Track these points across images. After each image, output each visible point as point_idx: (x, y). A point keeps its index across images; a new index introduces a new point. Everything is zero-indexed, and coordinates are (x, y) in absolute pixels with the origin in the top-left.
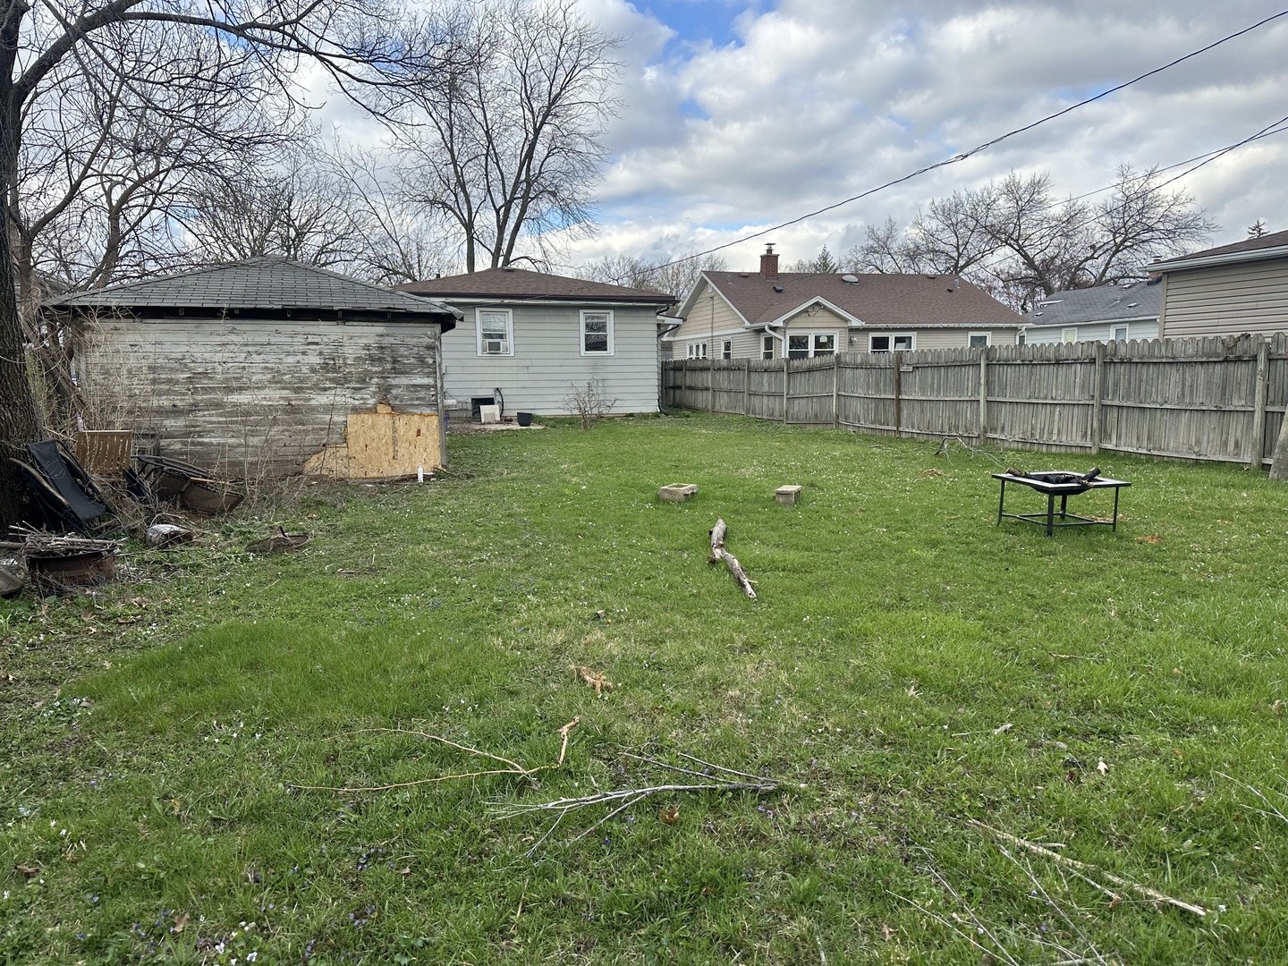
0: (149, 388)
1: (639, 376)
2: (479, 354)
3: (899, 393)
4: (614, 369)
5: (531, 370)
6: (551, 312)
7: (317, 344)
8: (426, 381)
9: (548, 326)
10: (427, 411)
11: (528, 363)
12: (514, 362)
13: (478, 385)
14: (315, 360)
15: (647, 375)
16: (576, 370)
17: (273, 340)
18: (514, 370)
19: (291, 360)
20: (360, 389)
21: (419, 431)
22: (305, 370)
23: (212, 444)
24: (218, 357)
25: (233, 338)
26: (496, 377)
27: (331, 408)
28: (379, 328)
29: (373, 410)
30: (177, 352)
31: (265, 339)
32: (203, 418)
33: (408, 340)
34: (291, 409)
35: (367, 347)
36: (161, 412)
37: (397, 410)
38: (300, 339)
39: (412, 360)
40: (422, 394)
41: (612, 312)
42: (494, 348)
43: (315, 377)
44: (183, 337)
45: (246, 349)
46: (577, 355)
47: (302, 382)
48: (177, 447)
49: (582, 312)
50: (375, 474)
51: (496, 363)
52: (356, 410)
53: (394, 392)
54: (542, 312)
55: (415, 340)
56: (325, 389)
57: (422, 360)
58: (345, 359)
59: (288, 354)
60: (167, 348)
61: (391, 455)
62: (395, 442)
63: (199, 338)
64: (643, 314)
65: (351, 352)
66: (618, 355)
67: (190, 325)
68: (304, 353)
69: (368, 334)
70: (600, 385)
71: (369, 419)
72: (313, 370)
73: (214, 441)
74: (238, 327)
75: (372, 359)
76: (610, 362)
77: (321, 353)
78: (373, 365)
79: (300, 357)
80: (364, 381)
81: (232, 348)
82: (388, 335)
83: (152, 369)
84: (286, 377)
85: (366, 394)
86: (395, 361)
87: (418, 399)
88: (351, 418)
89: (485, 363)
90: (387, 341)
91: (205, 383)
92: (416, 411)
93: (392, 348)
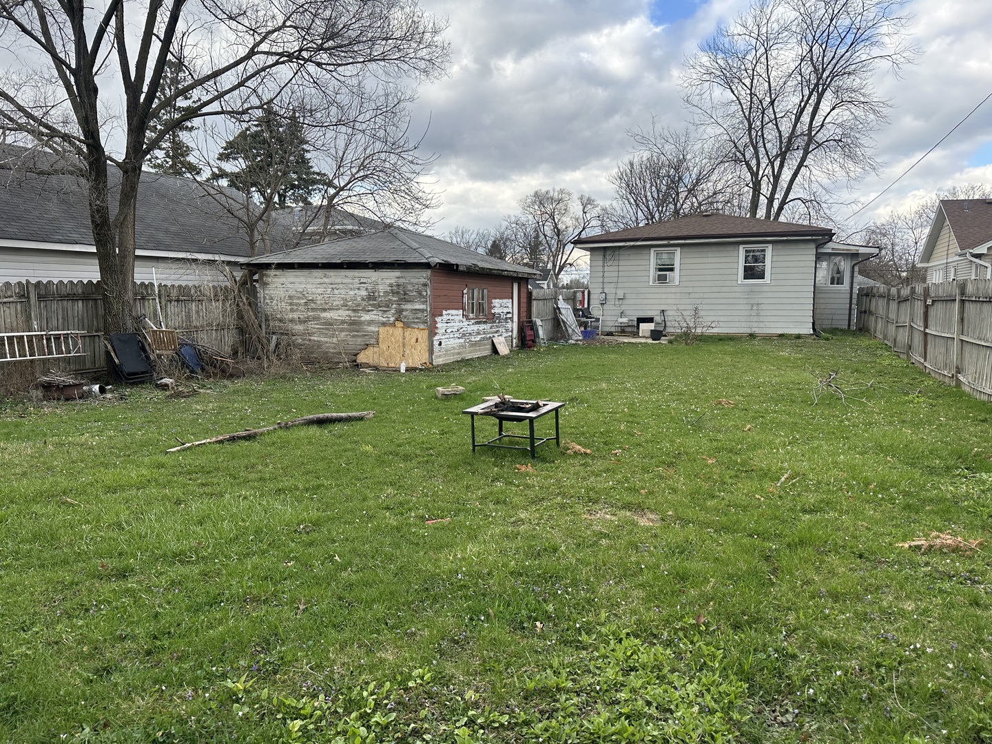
0: (289, 308)
1: (793, 301)
2: (651, 284)
3: (926, 326)
4: (769, 295)
5: (692, 295)
6: (714, 248)
7: (365, 283)
8: (422, 307)
9: (709, 260)
10: (422, 326)
11: (690, 290)
12: (678, 290)
13: (648, 307)
14: (364, 293)
15: (802, 301)
16: (733, 295)
17: (344, 281)
18: (678, 296)
19: (352, 293)
20: (386, 311)
21: (417, 339)
22: (359, 299)
23: (314, 341)
24: (320, 291)
25: (326, 280)
26: (663, 301)
27: (370, 323)
28: (397, 273)
29: (393, 325)
30: (300, 287)
31: (339, 281)
32: (313, 325)
33: (413, 280)
34: (353, 323)
35: (391, 285)
36: (292, 321)
37: (407, 325)
38: (357, 280)
39: (415, 293)
40: (419, 315)
41: (770, 246)
42: (662, 279)
43: (364, 303)
44: (303, 279)
45: (331, 286)
46: (734, 283)
47: (357, 306)
48: (300, 341)
49: (741, 247)
50: (393, 365)
51: (664, 290)
52: (384, 324)
53: (404, 313)
54: (705, 249)
55: (417, 280)
56: (369, 311)
57: (420, 293)
58: (379, 292)
59: (351, 289)
60: (297, 285)
61: (402, 353)
62: (404, 345)
63: (310, 280)
64: (802, 246)
65: (382, 288)
66: (774, 283)
67: (306, 272)
68: (359, 289)
69: (390, 277)
70: (755, 308)
71: (391, 330)
72: (363, 300)
73: (316, 339)
74: (327, 273)
75: (393, 292)
76: (766, 289)
77: (367, 289)
78: (393, 296)
79: (356, 291)
80: (388, 306)
81: (325, 285)
82: (402, 277)
83: (290, 297)
84: (349, 303)
85: (389, 314)
86: (405, 294)
87: (417, 318)
88: (382, 330)
89: (654, 290)
90: (402, 281)
91: (313, 305)
92: (416, 326)
93: (404, 285)
